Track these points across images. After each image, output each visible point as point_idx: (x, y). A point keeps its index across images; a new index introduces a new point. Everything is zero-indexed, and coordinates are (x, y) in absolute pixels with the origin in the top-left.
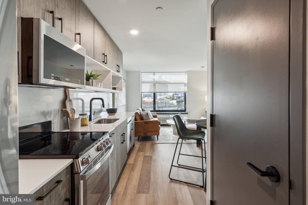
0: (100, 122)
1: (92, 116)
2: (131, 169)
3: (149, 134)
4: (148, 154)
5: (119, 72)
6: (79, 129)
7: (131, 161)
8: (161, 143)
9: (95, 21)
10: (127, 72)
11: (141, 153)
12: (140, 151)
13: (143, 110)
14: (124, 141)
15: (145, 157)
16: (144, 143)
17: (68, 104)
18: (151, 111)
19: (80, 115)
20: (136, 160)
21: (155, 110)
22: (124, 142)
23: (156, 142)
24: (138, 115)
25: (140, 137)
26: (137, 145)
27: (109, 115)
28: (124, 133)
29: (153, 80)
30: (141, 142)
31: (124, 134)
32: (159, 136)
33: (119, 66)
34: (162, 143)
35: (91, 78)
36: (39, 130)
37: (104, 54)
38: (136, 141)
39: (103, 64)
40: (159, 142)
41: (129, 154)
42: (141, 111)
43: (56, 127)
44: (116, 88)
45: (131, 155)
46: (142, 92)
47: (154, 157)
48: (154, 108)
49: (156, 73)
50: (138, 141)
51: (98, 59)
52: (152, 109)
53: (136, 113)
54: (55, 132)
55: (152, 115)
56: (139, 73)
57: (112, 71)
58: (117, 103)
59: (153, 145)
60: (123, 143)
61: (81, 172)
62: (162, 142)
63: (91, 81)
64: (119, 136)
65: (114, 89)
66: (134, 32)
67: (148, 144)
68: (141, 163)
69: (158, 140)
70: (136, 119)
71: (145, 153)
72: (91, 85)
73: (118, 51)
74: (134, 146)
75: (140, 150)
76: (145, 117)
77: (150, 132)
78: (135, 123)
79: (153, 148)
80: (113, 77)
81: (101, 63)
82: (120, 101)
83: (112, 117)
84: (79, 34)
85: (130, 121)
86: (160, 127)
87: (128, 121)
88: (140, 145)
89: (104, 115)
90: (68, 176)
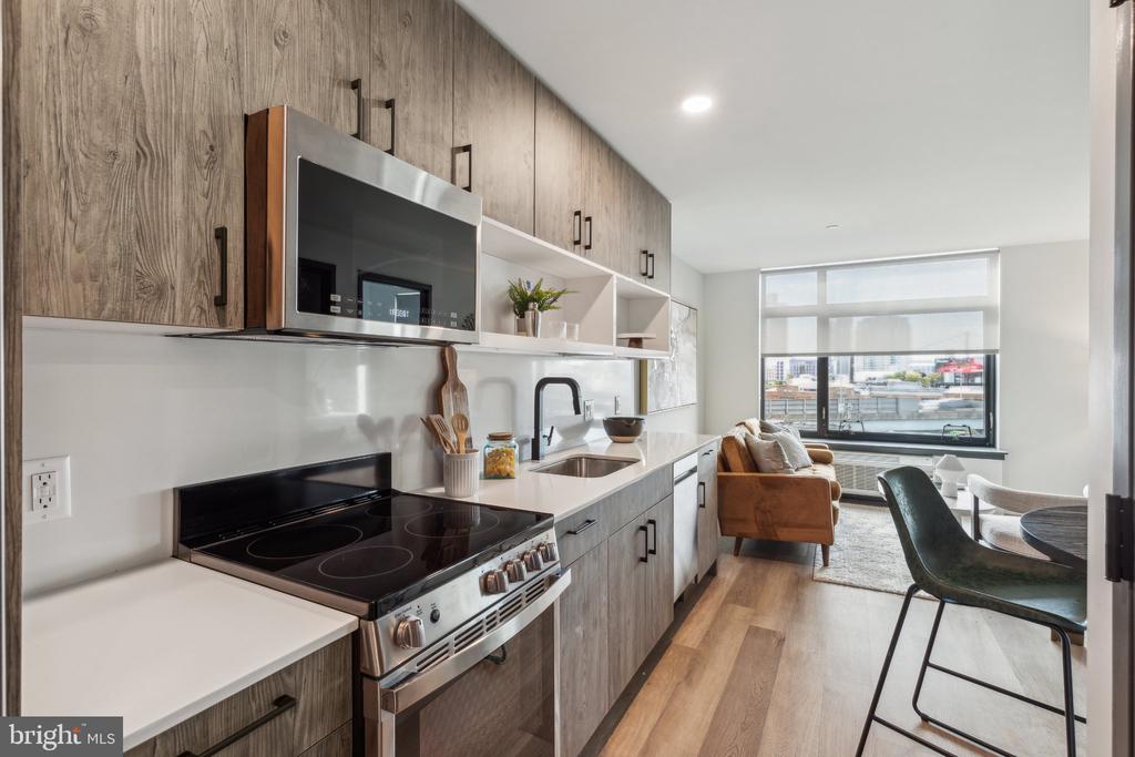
0: (569, 468)
1: (543, 442)
2: (685, 673)
3: (784, 535)
4: (768, 623)
5: (651, 277)
6: (475, 490)
7: (690, 635)
8: (838, 580)
9: (541, 92)
10: (706, 279)
11: (741, 612)
12: (736, 601)
13: (765, 428)
14: (653, 552)
15: (754, 632)
16: (761, 567)
17: (448, 398)
18: (804, 434)
19: (493, 438)
20: (709, 639)
21: (823, 432)
22: (650, 556)
23: (818, 575)
24: (735, 450)
25: (745, 541)
26: (730, 571)
27: (615, 442)
28: (652, 522)
29: (816, 303)
30: (748, 561)
31: (650, 527)
32: (831, 548)
33: (652, 256)
34: (845, 585)
35: (531, 305)
37: (578, 213)
38: (726, 553)
39: (574, 251)
40: (829, 574)
41: (684, 606)
42: (757, 431)
43: (410, 476)
44: (644, 341)
45: (694, 610)
46: (764, 356)
47: (793, 645)
48: (823, 420)
49: (829, 272)
50: (736, 555)
51: (554, 234)
52: (813, 426)
53: (729, 441)
54: (398, 493)
55: (810, 454)
56: (752, 276)
57: (616, 275)
58: (656, 395)
59: (799, 584)
60: (644, 560)
61: (382, 677)
62: (846, 580)
63: (529, 314)
64: (626, 536)
65: (636, 342)
66: (698, 105)
67: (778, 577)
68: (733, 654)
69: (826, 564)
70: (724, 463)
71: (755, 615)
72: (531, 330)
73: (647, 200)
74: (712, 572)
75: (738, 596)
76: (765, 460)
77: (786, 525)
78: (722, 484)
79: (798, 600)
80: (627, 300)
81: (566, 249)
82: (671, 389)
83: (622, 451)
84: (467, 148)
85: (692, 471)
86: (835, 511)
87: (680, 469)
88: (743, 574)
89: (598, 442)
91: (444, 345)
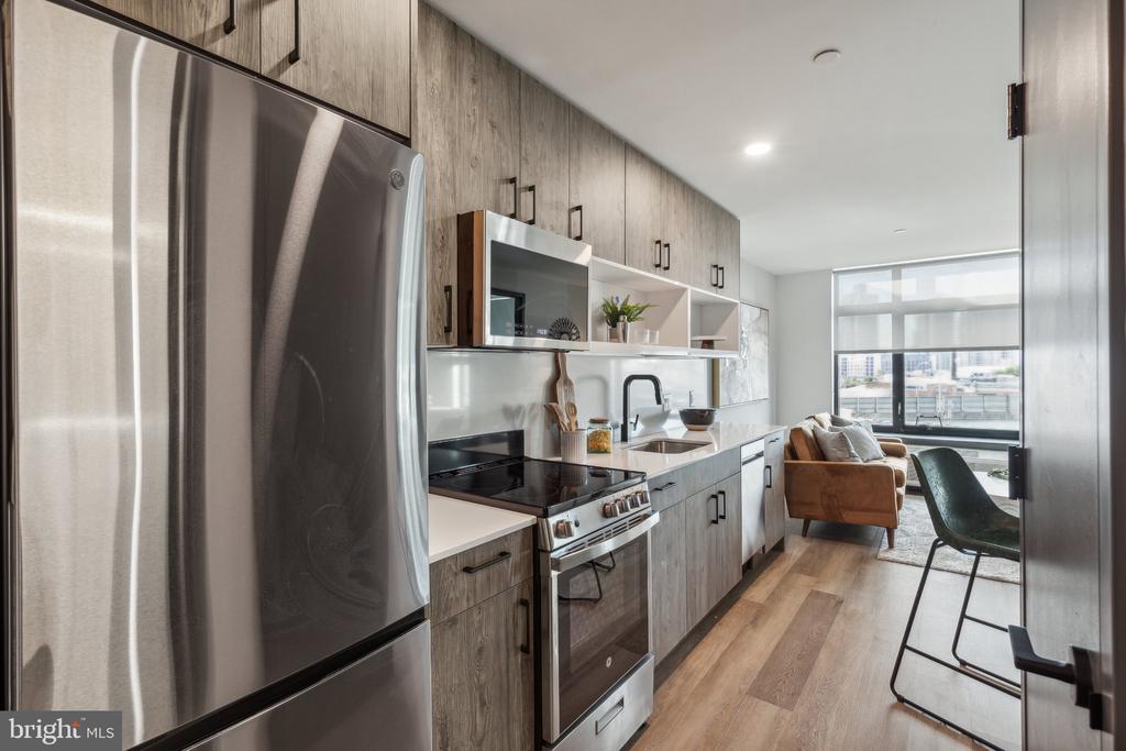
0: (653, 447)
1: (630, 427)
2: (752, 619)
3: (849, 517)
4: (829, 588)
5: (721, 287)
6: (582, 457)
7: (758, 593)
8: (902, 560)
9: (631, 151)
10: (777, 280)
11: (804, 581)
12: (801, 571)
13: (836, 421)
14: (723, 517)
15: (815, 594)
16: (827, 547)
17: (561, 390)
18: (877, 429)
19: (593, 421)
20: (774, 597)
21: (899, 426)
22: (720, 520)
23: (882, 555)
24: (803, 441)
25: (813, 524)
26: (796, 549)
27: (690, 430)
28: (723, 493)
29: (890, 300)
30: (815, 543)
31: (721, 497)
32: (897, 533)
33: (722, 269)
34: (907, 564)
35: (621, 318)
36: (503, 449)
37: (658, 242)
38: (795, 534)
39: (655, 273)
40: (893, 554)
41: (752, 569)
42: (828, 423)
43: (536, 447)
44: (715, 343)
45: (763, 575)
46: (837, 353)
47: (850, 606)
48: (899, 416)
49: (904, 271)
50: (804, 534)
51: (639, 261)
52: (889, 422)
53: (797, 432)
54: (530, 459)
55: (881, 446)
56: (823, 277)
57: (689, 288)
58: (728, 389)
59: (863, 560)
60: (715, 522)
61: (552, 551)
62: (910, 561)
63: (620, 325)
64: (700, 500)
65: (708, 344)
66: (758, 149)
67: (843, 555)
68: (794, 609)
69: (891, 546)
70: (791, 451)
71: (818, 582)
72: (621, 338)
73: (718, 220)
74: (779, 548)
75: (802, 567)
76: (832, 450)
77: (851, 509)
78: (789, 471)
79: (859, 573)
80: (700, 307)
81: (649, 272)
82: (742, 385)
83: (696, 437)
84: (579, 208)
85: (759, 455)
86: (900, 497)
87: (747, 452)
88: (810, 551)
89: (675, 429)
90: (527, 552)
91: (556, 351)
